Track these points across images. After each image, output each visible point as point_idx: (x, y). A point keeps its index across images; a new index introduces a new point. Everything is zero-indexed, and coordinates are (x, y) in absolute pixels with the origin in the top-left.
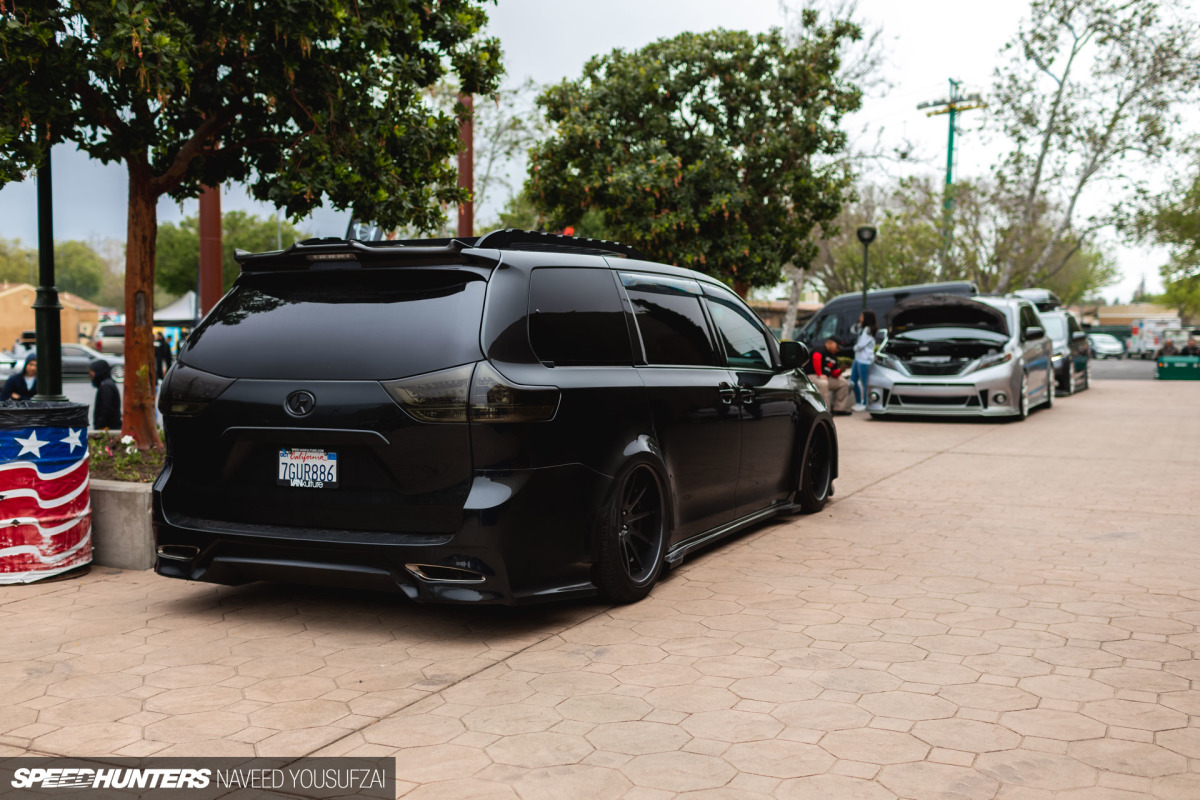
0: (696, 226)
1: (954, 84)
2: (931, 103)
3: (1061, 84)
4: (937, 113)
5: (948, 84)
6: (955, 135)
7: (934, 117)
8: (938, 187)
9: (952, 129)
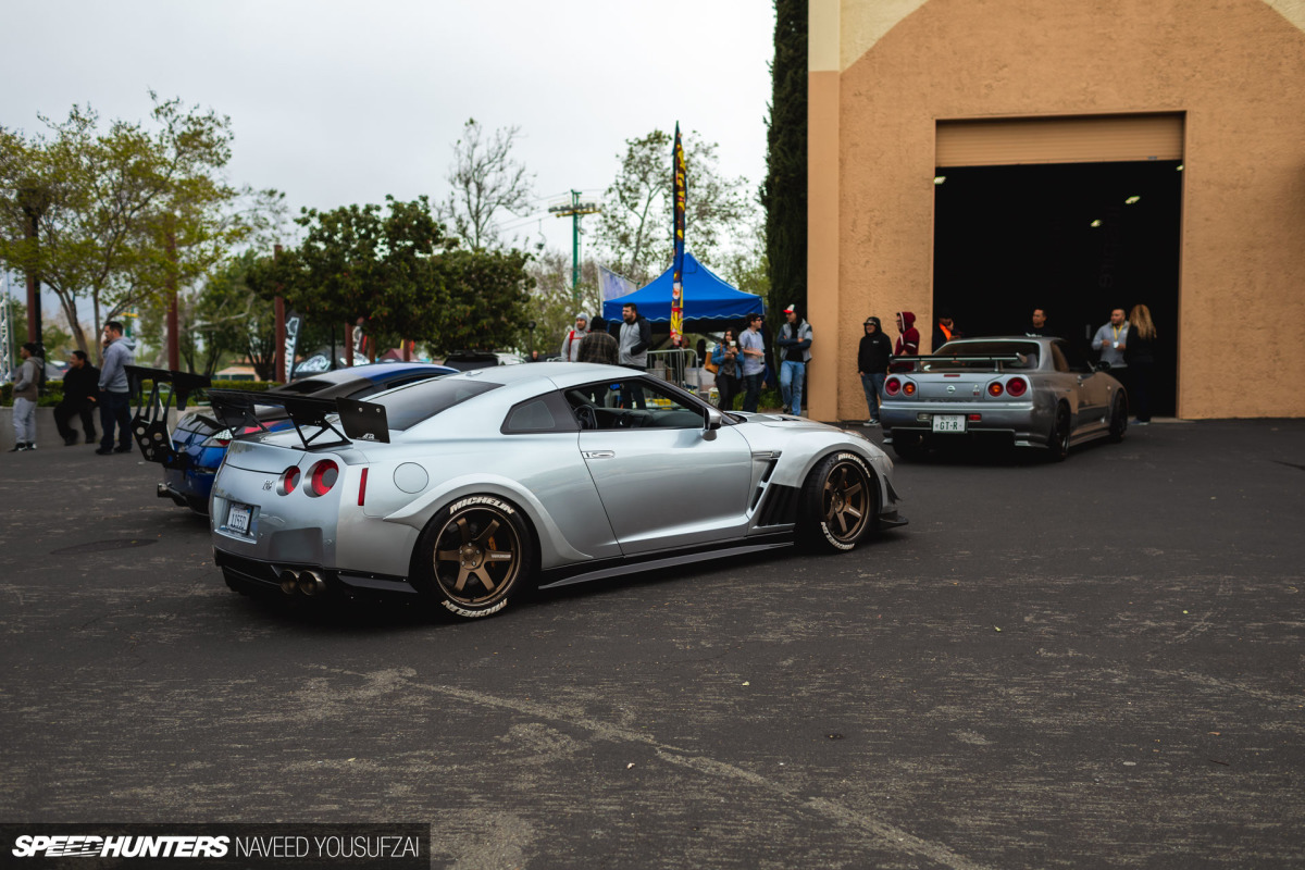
0: (474, 332)
1: (576, 194)
2: (559, 208)
3: (643, 219)
4: (564, 215)
5: (571, 194)
6: (579, 234)
7: (562, 218)
8: (569, 263)
9: (576, 229)
